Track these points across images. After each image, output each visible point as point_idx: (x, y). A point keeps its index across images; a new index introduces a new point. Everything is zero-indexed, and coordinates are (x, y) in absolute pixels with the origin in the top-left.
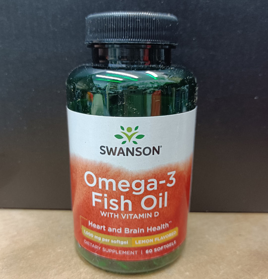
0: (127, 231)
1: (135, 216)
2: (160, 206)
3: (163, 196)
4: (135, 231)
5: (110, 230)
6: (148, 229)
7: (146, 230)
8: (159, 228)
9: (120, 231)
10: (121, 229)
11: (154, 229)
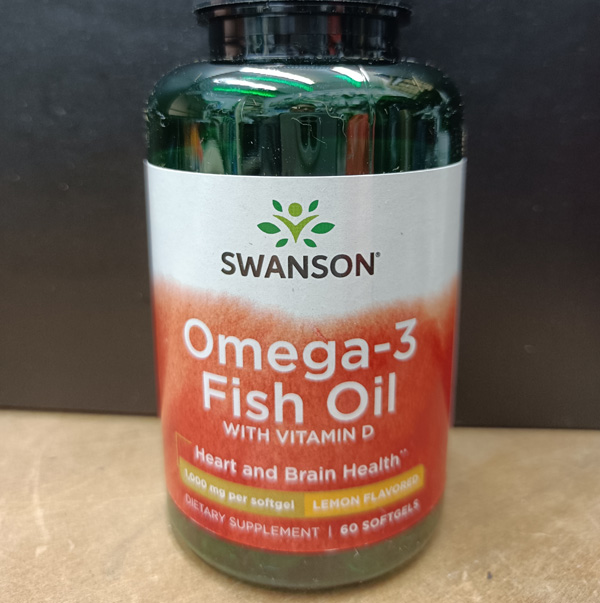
0: (291, 475)
1: (313, 437)
2: (378, 411)
3: (385, 386)
4: (313, 477)
5: (248, 471)
6: (346, 471)
7: (340, 473)
8: (375, 469)
9: (272, 475)
10: (275, 470)
11: (362, 471)
